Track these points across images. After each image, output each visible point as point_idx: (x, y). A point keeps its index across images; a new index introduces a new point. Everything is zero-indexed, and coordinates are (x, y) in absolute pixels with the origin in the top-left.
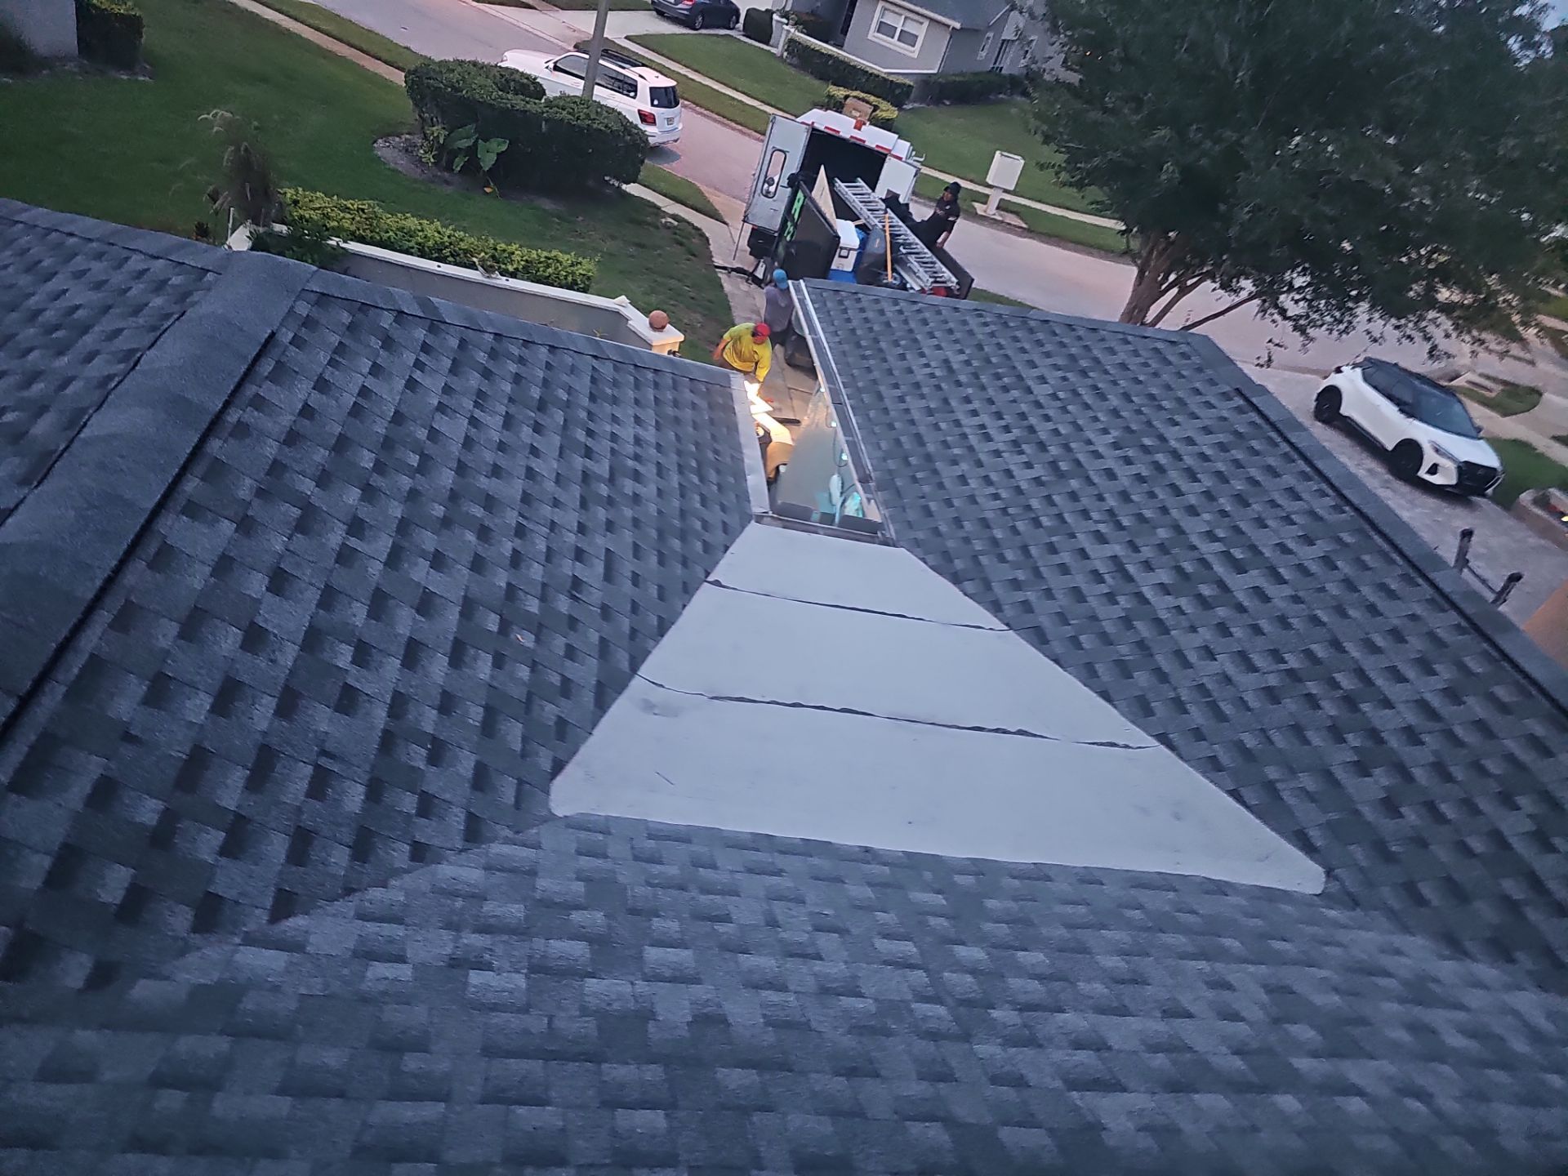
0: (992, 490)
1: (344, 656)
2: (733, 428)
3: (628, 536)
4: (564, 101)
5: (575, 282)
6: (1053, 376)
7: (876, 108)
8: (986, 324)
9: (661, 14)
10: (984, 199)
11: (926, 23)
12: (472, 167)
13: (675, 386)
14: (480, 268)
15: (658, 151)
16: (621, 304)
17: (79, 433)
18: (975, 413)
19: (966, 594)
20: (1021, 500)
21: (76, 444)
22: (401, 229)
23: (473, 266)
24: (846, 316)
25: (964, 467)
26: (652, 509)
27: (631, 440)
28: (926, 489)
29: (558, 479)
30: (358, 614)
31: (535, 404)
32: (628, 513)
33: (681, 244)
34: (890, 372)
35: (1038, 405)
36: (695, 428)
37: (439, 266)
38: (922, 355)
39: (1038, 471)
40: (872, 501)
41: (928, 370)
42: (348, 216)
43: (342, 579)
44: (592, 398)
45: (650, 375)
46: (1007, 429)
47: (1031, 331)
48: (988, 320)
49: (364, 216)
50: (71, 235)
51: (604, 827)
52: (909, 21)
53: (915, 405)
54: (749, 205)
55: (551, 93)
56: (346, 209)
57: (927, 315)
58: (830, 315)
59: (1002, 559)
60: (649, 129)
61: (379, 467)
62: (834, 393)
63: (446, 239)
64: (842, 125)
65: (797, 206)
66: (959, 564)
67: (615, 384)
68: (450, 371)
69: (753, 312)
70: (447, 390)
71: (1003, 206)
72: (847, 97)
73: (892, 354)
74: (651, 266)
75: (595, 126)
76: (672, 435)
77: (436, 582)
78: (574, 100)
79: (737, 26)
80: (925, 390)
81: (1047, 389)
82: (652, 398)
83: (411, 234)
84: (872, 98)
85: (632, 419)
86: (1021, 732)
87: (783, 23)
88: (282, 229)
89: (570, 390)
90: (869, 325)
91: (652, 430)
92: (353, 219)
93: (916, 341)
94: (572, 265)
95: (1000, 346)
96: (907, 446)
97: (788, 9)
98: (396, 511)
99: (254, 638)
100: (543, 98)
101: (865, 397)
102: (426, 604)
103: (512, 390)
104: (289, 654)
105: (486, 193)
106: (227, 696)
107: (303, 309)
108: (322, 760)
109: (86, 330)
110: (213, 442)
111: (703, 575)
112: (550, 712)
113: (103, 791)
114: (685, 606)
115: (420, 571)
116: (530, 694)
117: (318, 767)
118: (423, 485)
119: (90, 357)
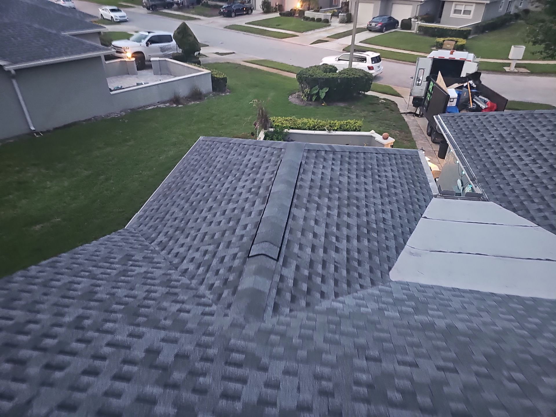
0: (526, 178)
1: (334, 239)
2: (422, 169)
3: (396, 205)
4: (344, 71)
5: (356, 129)
6: (547, 134)
7: (456, 42)
8: (516, 119)
9: (370, 31)
10: (509, 65)
11: (474, 5)
12: (318, 99)
13: (401, 158)
14: (327, 130)
15: (376, 78)
16: (372, 133)
17: (270, 192)
18: (515, 151)
19: (519, 215)
20: (538, 180)
21: (271, 194)
22: (303, 123)
23: (324, 130)
24: (457, 124)
25: (513, 171)
26: (401, 196)
27: (391, 177)
28: (498, 180)
29: (373, 191)
30: (334, 229)
31: (363, 170)
32: (394, 198)
33: (388, 108)
34: (478, 141)
35: (542, 145)
36: (410, 170)
37: (315, 132)
38: (490, 134)
39: (545, 169)
40: (477, 187)
41: (493, 139)
42: (288, 122)
43: (329, 221)
44: (378, 166)
45: (393, 156)
46: (529, 155)
47: (536, 118)
48: (516, 117)
49: (292, 121)
50: (245, 144)
51: (407, 284)
52: (466, 6)
53: (490, 152)
54: (412, 90)
55: (340, 69)
56: (287, 120)
57: (490, 119)
58: (451, 125)
59: (533, 202)
60: (371, 72)
61: (330, 192)
62: (457, 152)
63: (316, 123)
64: (445, 54)
65: (431, 87)
66: (515, 205)
67: (384, 160)
68: (340, 164)
69: (417, 126)
70: (341, 169)
71: (518, 66)
72: (444, 41)
73: (478, 135)
74: (378, 118)
75: (356, 76)
76: (403, 173)
77: (350, 221)
78: (347, 70)
79: (398, 27)
80: (493, 146)
81: (545, 139)
82: (395, 163)
83: (305, 124)
84: (454, 39)
85: (390, 170)
86: (547, 260)
87: (415, 21)
88: (272, 130)
89: (371, 164)
90: (467, 126)
91: (397, 173)
92: (289, 123)
93: (487, 129)
94: (355, 123)
95: (522, 126)
96: (488, 166)
97: (417, 15)
98: (337, 203)
99: (315, 235)
100: (337, 72)
101: (469, 151)
102: (348, 226)
103: (356, 167)
104: (323, 239)
105: (323, 105)
106: (314, 248)
107: (305, 154)
108: (336, 264)
109: (260, 168)
110: (297, 191)
111: (420, 215)
112: (385, 254)
113: (298, 268)
114: (416, 225)
115: (345, 218)
116: (378, 249)
117: (335, 265)
118: (341, 196)
119: (264, 174)
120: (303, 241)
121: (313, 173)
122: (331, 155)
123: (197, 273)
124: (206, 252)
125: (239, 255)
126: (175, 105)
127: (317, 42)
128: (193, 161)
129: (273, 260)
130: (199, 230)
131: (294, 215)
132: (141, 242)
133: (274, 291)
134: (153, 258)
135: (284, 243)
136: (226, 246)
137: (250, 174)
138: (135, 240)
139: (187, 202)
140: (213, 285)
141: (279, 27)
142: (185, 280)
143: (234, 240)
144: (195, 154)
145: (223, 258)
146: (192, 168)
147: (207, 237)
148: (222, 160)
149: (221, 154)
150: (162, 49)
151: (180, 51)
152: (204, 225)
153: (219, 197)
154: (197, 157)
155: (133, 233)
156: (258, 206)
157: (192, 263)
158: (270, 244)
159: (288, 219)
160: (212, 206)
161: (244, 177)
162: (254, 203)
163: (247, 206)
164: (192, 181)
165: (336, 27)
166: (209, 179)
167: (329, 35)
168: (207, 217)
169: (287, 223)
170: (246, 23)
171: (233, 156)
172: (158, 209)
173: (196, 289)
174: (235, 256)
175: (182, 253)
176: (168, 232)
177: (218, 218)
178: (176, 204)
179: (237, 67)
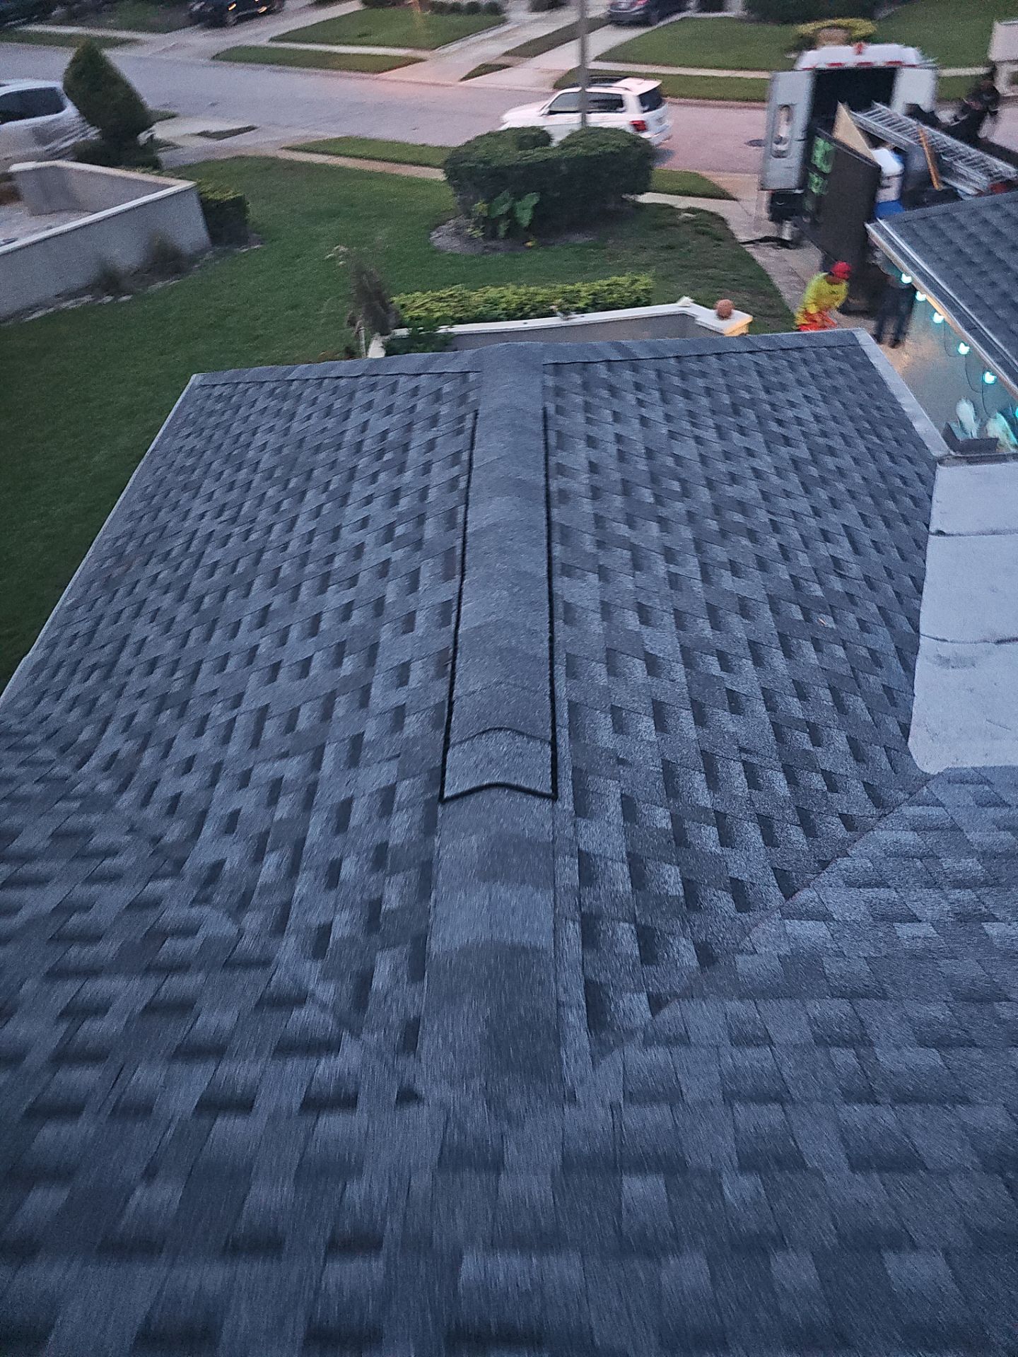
1: (714, 666)
3: (852, 508)
4: (573, 139)
5: (638, 300)
7: (851, 30)
9: (618, 24)
12: (514, 227)
13: (820, 359)
14: (558, 313)
15: (661, 151)
16: (685, 305)
17: (465, 529)
21: (469, 539)
22: (486, 301)
23: (551, 314)
24: (945, 239)
26: (857, 477)
27: (812, 419)
29: (779, 472)
30: (704, 627)
31: (731, 410)
32: (842, 487)
33: (705, 233)
36: (852, 392)
37: (525, 323)
42: (444, 304)
43: (681, 601)
44: (767, 390)
45: (796, 354)
49: (456, 300)
50: (340, 377)
54: (762, 172)
55: (558, 138)
56: (440, 299)
60: (645, 135)
61: (658, 500)
62: (964, 319)
63: (523, 298)
64: (842, 55)
65: (817, 153)
67: (777, 372)
68: (662, 401)
70: (668, 417)
72: (818, 30)
74: (686, 263)
75: (609, 150)
76: (838, 404)
77: (742, 588)
78: (579, 134)
79: (690, 5)
82: (808, 375)
83: (495, 303)
84: (843, 22)
85: (804, 399)
88: (403, 332)
89: (748, 389)
90: (975, 240)
91: (823, 405)
92: (449, 305)
94: (631, 284)
98: (687, 533)
99: (653, 665)
100: (554, 144)
101: (1000, 313)
102: (744, 609)
103: (711, 403)
104: (679, 672)
105: (530, 248)
106: (660, 713)
107: (550, 380)
108: (744, 756)
109: (406, 448)
110: (555, 512)
111: (925, 528)
112: (874, 682)
113: (629, 806)
114: (924, 561)
115: (727, 581)
116: (853, 669)
117: (744, 763)
118: (695, 507)
119: (427, 468)
120: (622, 696)
121: (591, 442)
122: (628, 375)
123: (257, 879)
124: (276, 788)
125: (404, 790)
126: (108, 299)
127: (480, 72)
128: (181, 455)
129: (538, 801)
130: (238, 700)
131: (568, 607)
132: (43, 770)
133: (573, 930)
134: (88, 833)
135: (559, 721)
136: (344, 756)
137: (374, 477)
138: (22, 764)
139: (180, 599)
140: (325, 930)
141: (364, 39)
142: (216, 924)
143: (371, 731)
144: (185, 432)
145: (345, 807)
146: (181, 478)
147: (271, 728)
148: (271, 438)
149: (267, 422)
150: (41, 136)
151: (93, 133)
152: (254, 679)
153: (286, 570)
154: (193, 442)
155: (16, 734)
156: (434, 592)
157: (230, 838)
158: (513, 738)
159: (551, 623)
160: (270, 605)
161: (359, 489)
162: (414, 577)
163: (391, 592)
164: (187, 524)
165: (522, 25)
166: (240, 510)
167: (508, 49)
168: (257, 647)
169: (551, 640)
170: (272, 40)
171: (307, 423)
172: (92, 633)
173: (265, 963)
174: (387, 796)
175: (190, 799)
176: (133, 716)
177: (297, 648)
178: (149, 609)
179: (268, 166)
